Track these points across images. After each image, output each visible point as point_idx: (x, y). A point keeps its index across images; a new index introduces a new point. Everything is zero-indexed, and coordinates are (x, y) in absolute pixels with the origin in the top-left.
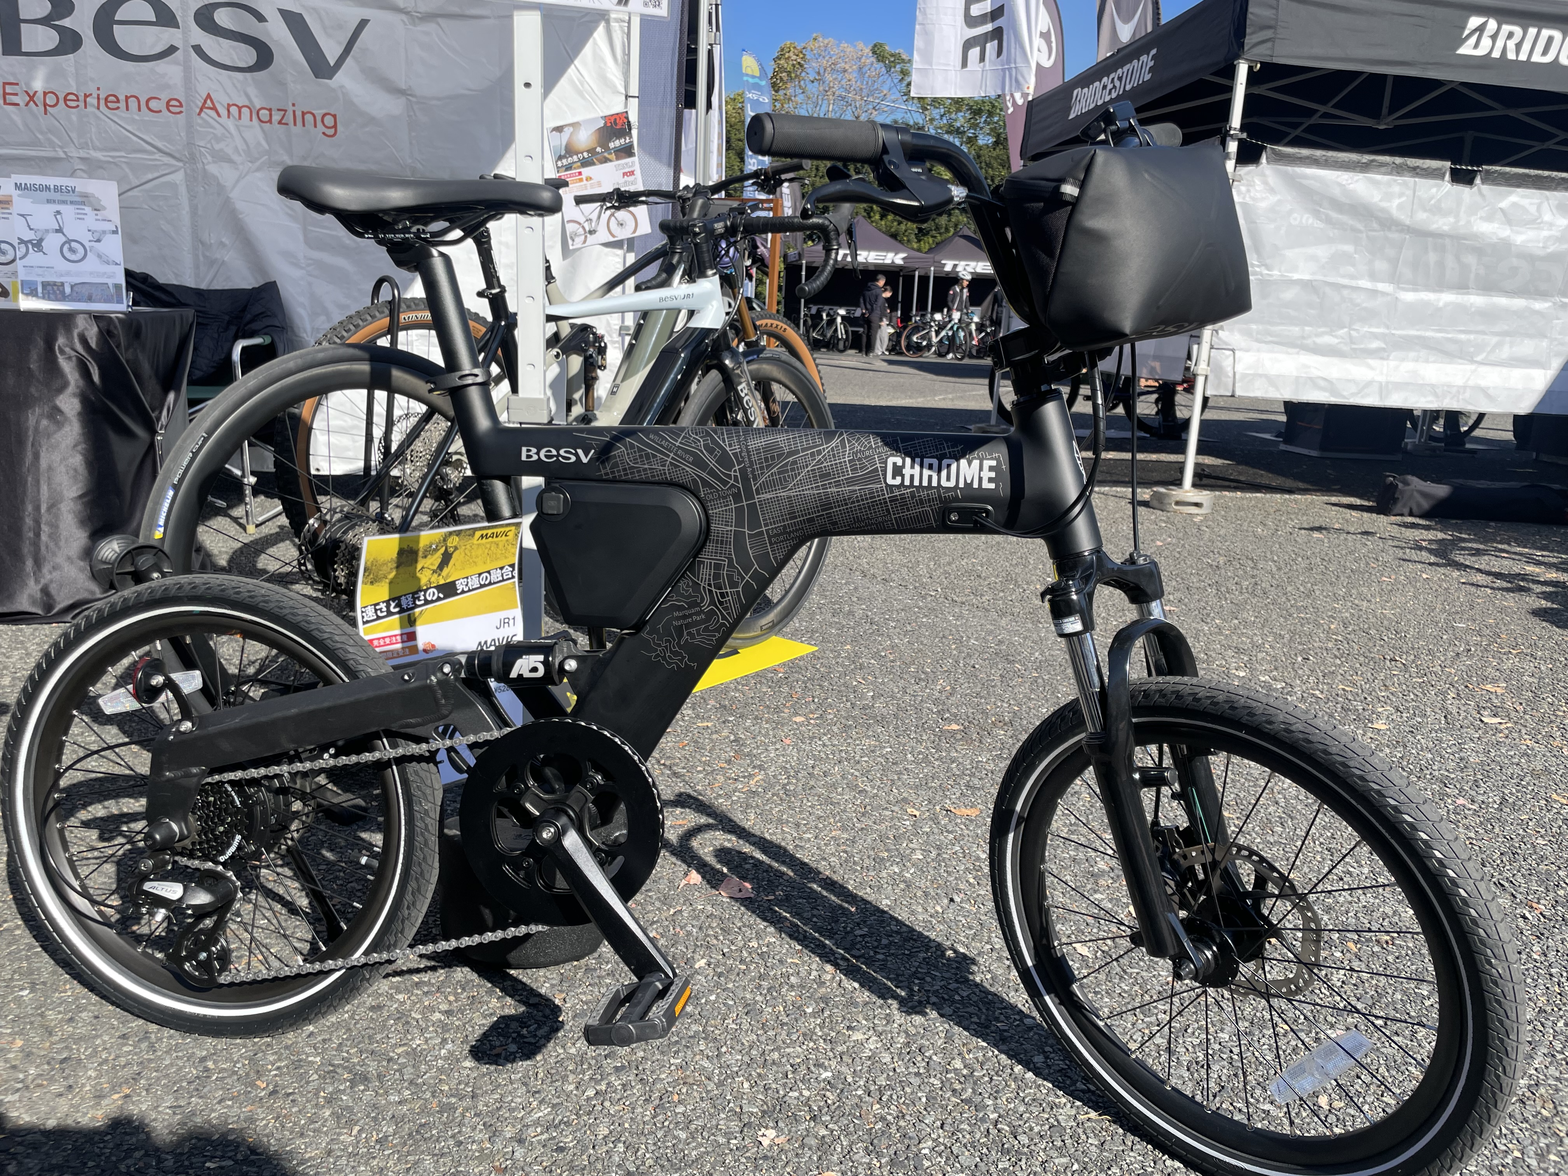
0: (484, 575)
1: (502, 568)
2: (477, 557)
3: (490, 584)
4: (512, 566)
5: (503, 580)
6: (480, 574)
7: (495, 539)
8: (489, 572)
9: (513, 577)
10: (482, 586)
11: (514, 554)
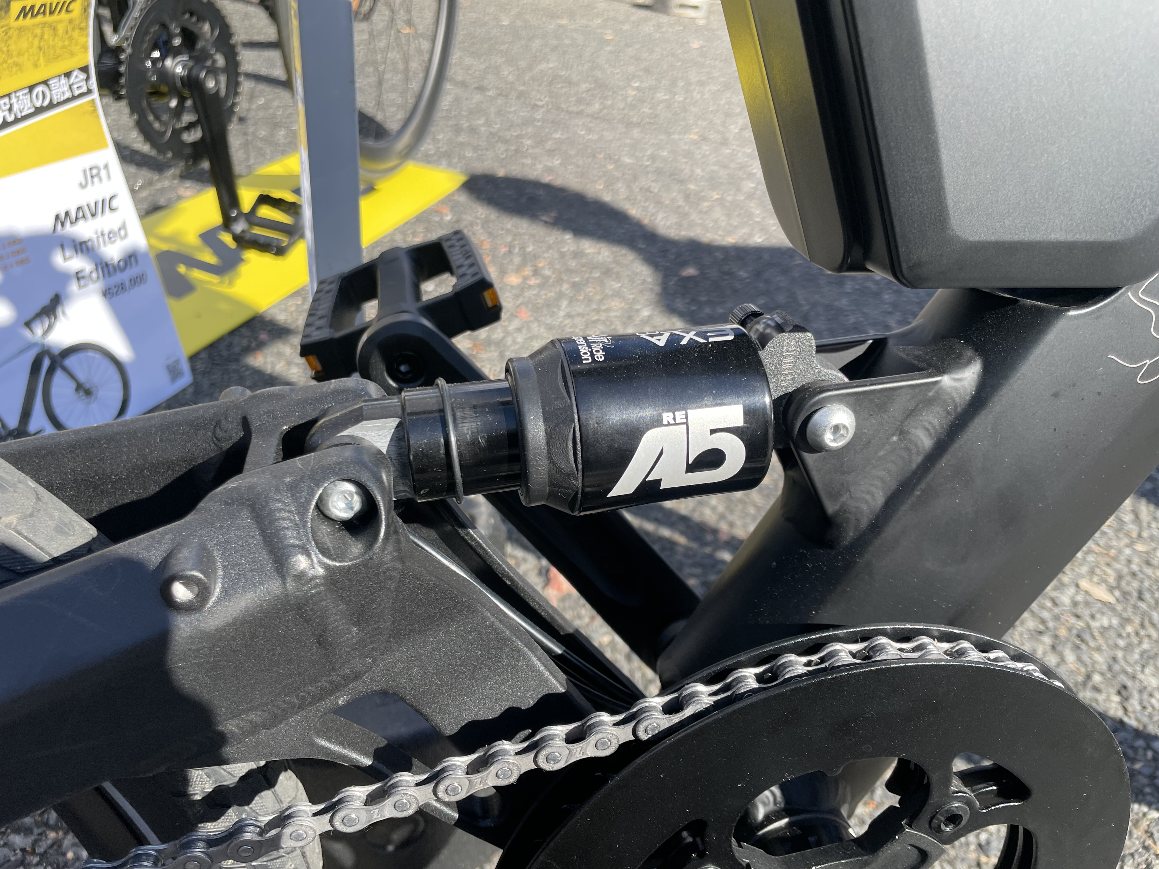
0: (39, 89)
1: (68, 75)
2: (20, 54)
3: (52, 106)
4: (85, 69)
5: (74, 98)
6: (31, 88)
7: (48, 18)
8: (45, 82)
9: (89, 91)
10: (39, 111)
11: (85, 48)
